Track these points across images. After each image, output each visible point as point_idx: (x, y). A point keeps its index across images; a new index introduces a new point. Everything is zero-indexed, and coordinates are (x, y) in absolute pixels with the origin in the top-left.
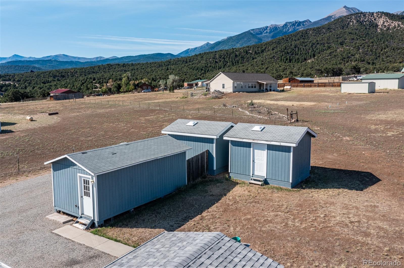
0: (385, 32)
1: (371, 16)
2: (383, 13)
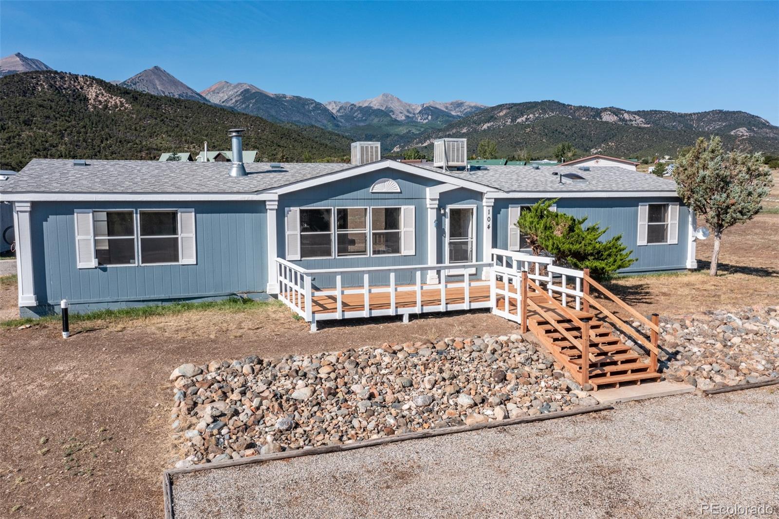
0: (101, 112)
1: (75, 82)
2: (93, 78)
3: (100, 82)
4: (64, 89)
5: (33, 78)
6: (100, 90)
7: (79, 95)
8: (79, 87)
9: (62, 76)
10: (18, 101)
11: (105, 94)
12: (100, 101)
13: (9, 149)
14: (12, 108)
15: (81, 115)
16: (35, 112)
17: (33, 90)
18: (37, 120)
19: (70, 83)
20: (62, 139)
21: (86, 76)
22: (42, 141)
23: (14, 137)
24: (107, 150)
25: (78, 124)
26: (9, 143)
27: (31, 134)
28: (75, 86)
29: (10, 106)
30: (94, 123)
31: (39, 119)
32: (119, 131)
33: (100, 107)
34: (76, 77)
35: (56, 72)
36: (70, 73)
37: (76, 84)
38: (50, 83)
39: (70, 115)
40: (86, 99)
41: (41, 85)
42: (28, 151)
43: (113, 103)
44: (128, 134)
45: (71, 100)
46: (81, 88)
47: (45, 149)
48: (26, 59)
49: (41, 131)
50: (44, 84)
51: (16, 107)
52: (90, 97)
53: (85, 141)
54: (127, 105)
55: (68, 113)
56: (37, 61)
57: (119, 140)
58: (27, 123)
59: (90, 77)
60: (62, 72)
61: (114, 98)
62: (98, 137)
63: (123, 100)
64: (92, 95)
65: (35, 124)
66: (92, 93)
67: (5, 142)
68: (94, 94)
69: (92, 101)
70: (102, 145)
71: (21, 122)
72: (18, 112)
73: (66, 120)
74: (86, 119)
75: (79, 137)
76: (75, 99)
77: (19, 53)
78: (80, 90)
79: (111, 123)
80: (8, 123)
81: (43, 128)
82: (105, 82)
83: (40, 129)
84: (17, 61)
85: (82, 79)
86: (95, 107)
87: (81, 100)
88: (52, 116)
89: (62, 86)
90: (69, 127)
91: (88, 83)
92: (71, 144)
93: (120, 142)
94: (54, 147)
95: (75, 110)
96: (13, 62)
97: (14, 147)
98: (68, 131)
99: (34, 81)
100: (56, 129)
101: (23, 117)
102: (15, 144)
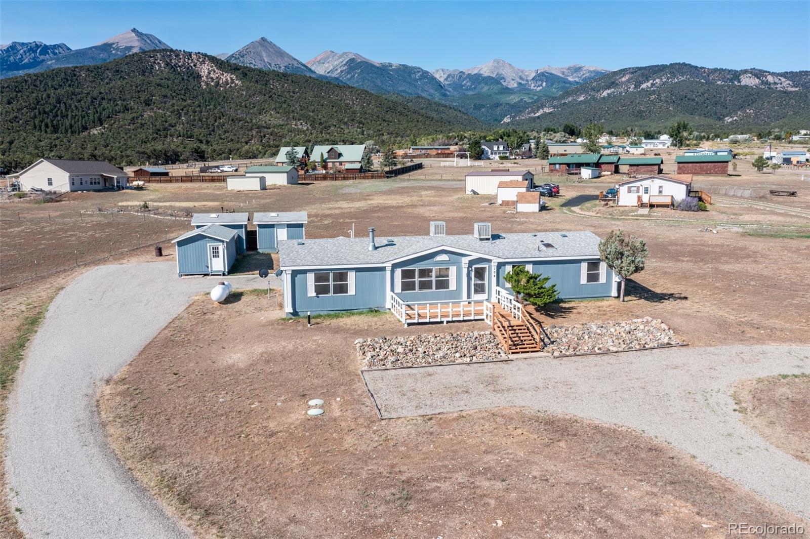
0: (213, 89)
1: (189, 59)
2: (205, 55)
3: (213, 59)
4: (179, 66)
5: (151, 57)
6: (212, 67)
7: (193, 73)
8: (192, 65)
9: (177, 53)
10: (138, 80)
11: (217, 71)
12: (212, 78)
13: (133, 130)
14: (134, 88)
15: (195, 92)
16: (154, 92)
17: (151, 68)
18: (156, 99)
19: (185, 61)
20: (180, 119)
21: (199, 53)
22: (162, 121)
23: (137, 118)
24: (221, 128)
25: (194, 103)
26: (133, 124)
27: (152, 114)
28: (188, 64)
29: (131, 86)
30: (207, 100)
31: (158, 98)
32: (230, 108)
33: (212, 84)
34: (190, 54)
35: (172, 50)
36: (184, 51)
37: (190, 61)
38: (167, 62)
39: (185, 93)
40: (199, 77)
41: (159, 63)
42: (151, 131)
43: (224, 80)
44: (239, 111)
45: (185, 77)
46: (195, 66)
47: (165, 129)
48: (141, 34)
49: (161, 111)
50: (161, 62)
51: (137, 87)
52: (202, 74)
53: (200, 120)
54: (237, 82)
55: (183, 91)
56: (151, 35)
57: (231, 118)
58: (147, 103)
59: (202, 54)
60: (177, 50)
61: (225, 75)
62: (212, 115)
63: (234, 77)
64: (204, 72)
65: (154, 103)
66: (204, 70)
67: (130, 123)
68: (206, 71)
69: (204, 78)
70: (216, 124)
71: (142, 102)
72: (139, 92)
73: (182, 99)
74: (199, 97)
75: (194, 116)
76: (189, 77)
77: (135, 29)
78: (194, 67)
79: (222, 100)
80: (130, 103)
81: (162, 108)
82: (216, 59)
83: (160, 109)
84: (133, 37)
85: (195, 56)
86: (207, 84)
87: (194, 77)
88: (169, 95)
89: (177, 64)
90: (185, 107)
91: (201, 60)
92: (187, 123)
93: (233, 120)
94: (173, 127)
95: (189, 87)
96: (129, 38)
97: (138, 127)
98: (185, 111)
99: (152, 60)
100: (174, 110)
101: (143, 97)
102: (138, 125)
